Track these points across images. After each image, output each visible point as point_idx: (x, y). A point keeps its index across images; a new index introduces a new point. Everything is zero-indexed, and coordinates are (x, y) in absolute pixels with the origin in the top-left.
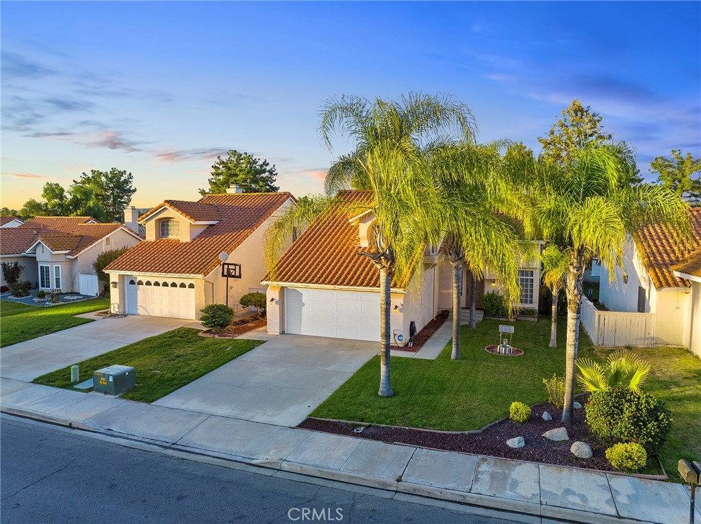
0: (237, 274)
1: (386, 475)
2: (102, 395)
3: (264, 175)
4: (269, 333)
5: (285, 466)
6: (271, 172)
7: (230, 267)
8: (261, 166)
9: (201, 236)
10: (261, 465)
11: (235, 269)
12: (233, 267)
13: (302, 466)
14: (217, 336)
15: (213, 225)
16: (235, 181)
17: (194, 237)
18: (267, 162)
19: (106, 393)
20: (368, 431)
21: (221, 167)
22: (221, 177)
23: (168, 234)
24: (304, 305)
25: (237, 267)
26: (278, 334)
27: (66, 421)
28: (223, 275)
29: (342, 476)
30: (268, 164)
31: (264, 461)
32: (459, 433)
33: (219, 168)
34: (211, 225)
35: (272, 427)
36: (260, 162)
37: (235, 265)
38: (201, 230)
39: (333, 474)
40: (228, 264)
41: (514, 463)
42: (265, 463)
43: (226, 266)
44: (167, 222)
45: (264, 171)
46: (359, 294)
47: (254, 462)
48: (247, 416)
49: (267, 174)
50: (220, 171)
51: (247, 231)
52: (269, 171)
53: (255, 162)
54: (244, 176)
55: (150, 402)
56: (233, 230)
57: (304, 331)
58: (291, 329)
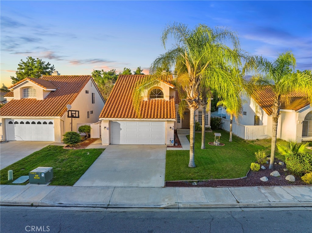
0: (77, 116)
1: (230, 201)
2: (37, 185)
3: (48, 70)
4: (103, 145)
5: (181, 205)
6: (52, 68)
7: (72, 112)
8: (46, 65)
9: (48, 96)
10: (167, 207)
11: (75, 114)
12: (74, 112)
13: (189, 204)
14: (75, 148)
15: (54, 91)
16: (32, 72)
17: (45, 97)
18: (49, 63)
19: (39, 184)
20: (200, 183)
21: (23, 65)
22: (23, 71)
23: (28, 96)
24: (121, 129)
25: (77, 112)
26: (108, 145)
27: (28, 203)
28: (68, 117)
29: (212, 205)
30: (50, 65)
31: (168, 205)
32: (239, 178)
33: (22, 66)
34: (52, 91)
35: (153, 188)
36: (46, 64)
37: (76, 111)
38: (48, 93)
39: (207, 205)
40: (71, 111)
41: (271, 187)
42: (169, 206)
43: (70, 112)
44: (27, 89)
45: (48, 68)
46: (150, 123)
47: (162, 206)
48: (135, 185)
49: (50, 69)
50: (23, 67)
51: (76, 94)
52: (51, 68)
53: (43, 63)
54: (37, 70)
55: (72, 185)
56: (67, 93)
57: (121, 142)
58: (115, 142)
